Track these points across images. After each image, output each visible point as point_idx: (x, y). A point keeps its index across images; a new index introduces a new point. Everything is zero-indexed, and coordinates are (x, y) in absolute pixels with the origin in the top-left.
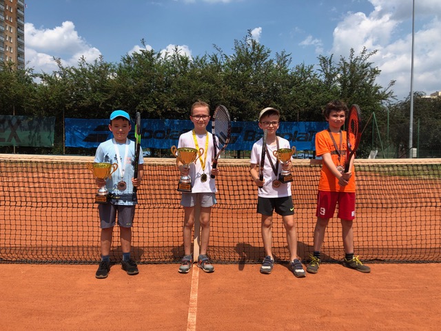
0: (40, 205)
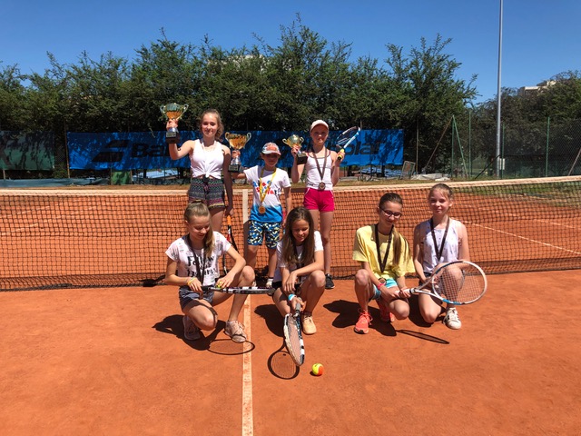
0: (105, 234)
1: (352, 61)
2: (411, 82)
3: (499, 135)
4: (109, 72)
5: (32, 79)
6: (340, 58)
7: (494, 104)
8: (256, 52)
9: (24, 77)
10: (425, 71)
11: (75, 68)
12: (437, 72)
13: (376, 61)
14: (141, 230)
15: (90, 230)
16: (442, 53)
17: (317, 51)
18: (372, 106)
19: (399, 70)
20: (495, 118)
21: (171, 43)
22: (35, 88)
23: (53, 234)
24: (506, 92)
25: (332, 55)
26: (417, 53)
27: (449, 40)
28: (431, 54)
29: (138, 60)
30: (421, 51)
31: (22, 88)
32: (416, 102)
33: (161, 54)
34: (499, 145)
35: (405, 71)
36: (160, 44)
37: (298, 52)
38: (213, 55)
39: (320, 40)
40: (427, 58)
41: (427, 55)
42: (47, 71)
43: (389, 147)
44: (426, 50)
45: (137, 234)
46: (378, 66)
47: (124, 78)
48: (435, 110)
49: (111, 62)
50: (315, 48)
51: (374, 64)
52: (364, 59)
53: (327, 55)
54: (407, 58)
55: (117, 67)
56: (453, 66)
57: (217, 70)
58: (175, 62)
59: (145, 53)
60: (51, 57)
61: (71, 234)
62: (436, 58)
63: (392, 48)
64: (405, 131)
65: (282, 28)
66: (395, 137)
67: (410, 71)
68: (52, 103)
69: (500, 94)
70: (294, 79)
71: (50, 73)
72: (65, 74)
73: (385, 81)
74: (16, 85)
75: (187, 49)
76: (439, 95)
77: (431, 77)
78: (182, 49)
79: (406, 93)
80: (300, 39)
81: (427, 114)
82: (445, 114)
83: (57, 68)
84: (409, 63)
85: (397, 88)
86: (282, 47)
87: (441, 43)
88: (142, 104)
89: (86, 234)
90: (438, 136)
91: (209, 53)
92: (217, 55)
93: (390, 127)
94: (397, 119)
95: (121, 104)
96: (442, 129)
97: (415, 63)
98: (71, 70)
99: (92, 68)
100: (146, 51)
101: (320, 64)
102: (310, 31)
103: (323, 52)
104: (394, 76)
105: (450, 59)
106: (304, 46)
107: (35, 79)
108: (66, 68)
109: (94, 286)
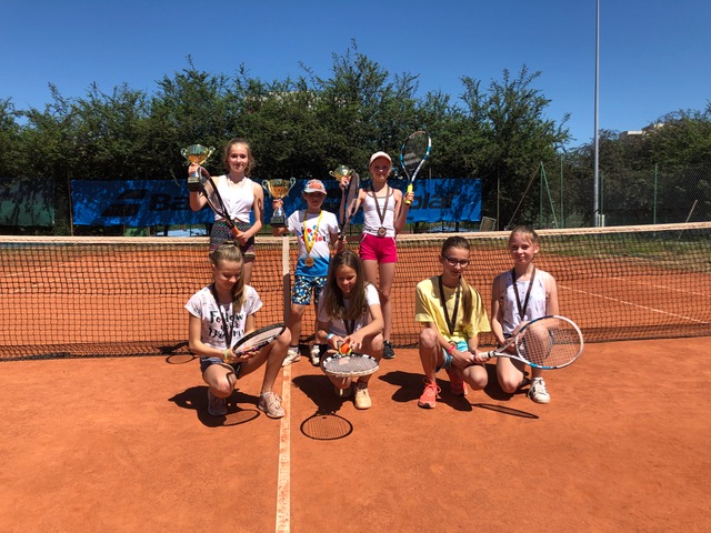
1: (419, 97)
2: (491, 121)
3: (596, 186)
4: (123, 108)
5: (30, 116)
6: (405, 93)
7: (590, 149)
8: (302, 86)
9: (19, 114)
10: (507, 110)
11: (82, 102)
12: (522, 110)
13: (447, 98)
14: (157, 286)
15: (94, 286)
16: (528, 88)
17: (377, 84)
18: (443, 150)
19: (475, 107)
20: (593, 167)
21: (199, 74)
22: (32, 127)
23: (48, 290)
24: (605, 135)
25: (394, 89)
26: (498, 88)
27: (538, 74)
28: (515, 90)
29: (159, 94)
30: (503, 86)
31: (17, 127)
32: (496, 145)
33: (187, 87)
34: (597, 198)
35: (483, 108)
36: (186, 74)
37: (352, 86)
38: (250, 88)
39: (380, 71)
40: (510, 93)
41: (511, 90)
42: (49, 106)
43: (464, 200)
44: (509, 84)
45: (152, 291)
46: (450, 104)
47: (143, 115)
48: (520, 156)
49: (126, 96)
50: (374, 80)
51: (446, 101)
52: (433, 94)
53: (388, 89)
54: (485, 93)
55: (133, 102)
56: (542, 103)
57: (255, 107)
58: (205, 96)
59: (167, 85)
60: (53, 89)
61: (71, 291)
62: (520, 93)
63: (468, 82)
64: (483, 181)
65: (335, 56)
66: (471, 188)
67: (489, 109)
68: (53, 144)
69: (598, 137)
70: (349, 117)
71: (51, 108)
72: (69, 110)
73: (459, 120)
74: (10, 122)
75: (219, 81)
76: (525, 137)
77: (515, 116)
78: (214, 81)
79: (484, 135)
80: (355, 69)
81: (509, 161)
82: (532, 161)
83: (60, 103)
84: (488, 99)
85: (474, 129)
86: (335, 79)
87: (527, 76)
88: (164, 146)
89: (89, 291)
90: (523, 187)
91: (245, 85)
92: (255, 88)
93: (465, 177)
94: (474, 165)
95: (138, 145)
96: (528, 179)
97: (495, 100)
98: (78, 105)
99: (103, 102)
100: (169, 82)
101: (380, 100)
102: (368, 61)
103: (385, 85)
104: (469, 114)
105: (537, 95)
106: (361, 78)
107: (33, 115)
108: (71, 102)
109: (98, 356)
